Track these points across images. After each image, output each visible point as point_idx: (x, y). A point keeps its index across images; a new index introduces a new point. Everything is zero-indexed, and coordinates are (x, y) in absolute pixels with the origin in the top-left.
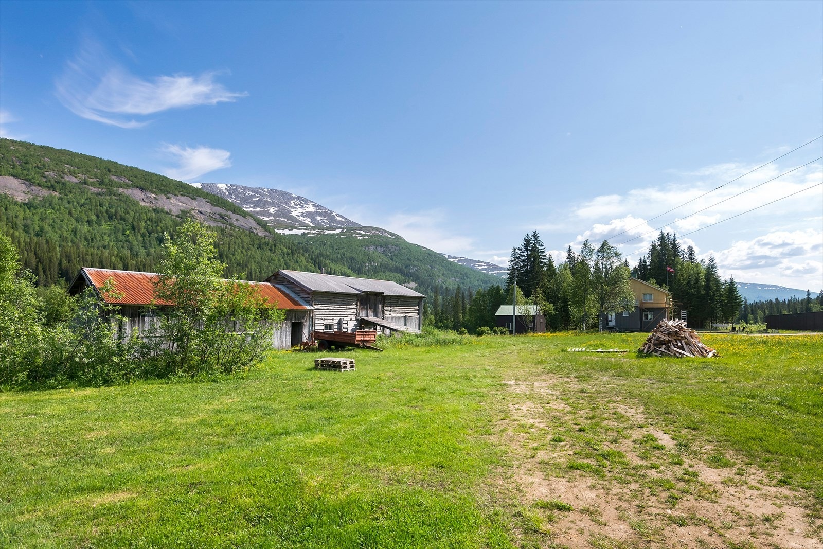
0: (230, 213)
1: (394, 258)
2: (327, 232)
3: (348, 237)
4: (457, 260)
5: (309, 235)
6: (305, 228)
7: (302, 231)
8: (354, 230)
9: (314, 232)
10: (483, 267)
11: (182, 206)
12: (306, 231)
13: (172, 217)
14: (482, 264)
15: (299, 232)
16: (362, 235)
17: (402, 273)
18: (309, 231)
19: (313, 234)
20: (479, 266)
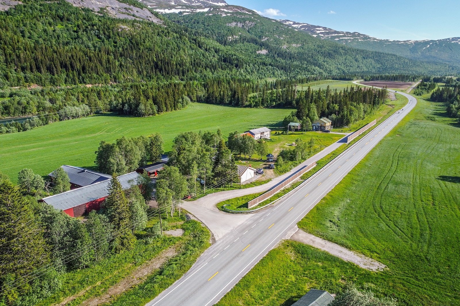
0: (132, 7)
1: (251, 31)
2: (198, 11)
3: (214, 15)
4: (301, 25)
5: (185, 14)
6: (181, 7)
7: (179, 10)
8: (219, 9)
9: (188, 11)
10: (321, 31)
11: (100, 5)
12: (182, 10)
13: (95, 13)
14: (321, 29)
15: (177, 11)
16: (226, 13)
17: (256, 44)
18: (184, 10)
19: (188, 12)
20: (318, 30)
